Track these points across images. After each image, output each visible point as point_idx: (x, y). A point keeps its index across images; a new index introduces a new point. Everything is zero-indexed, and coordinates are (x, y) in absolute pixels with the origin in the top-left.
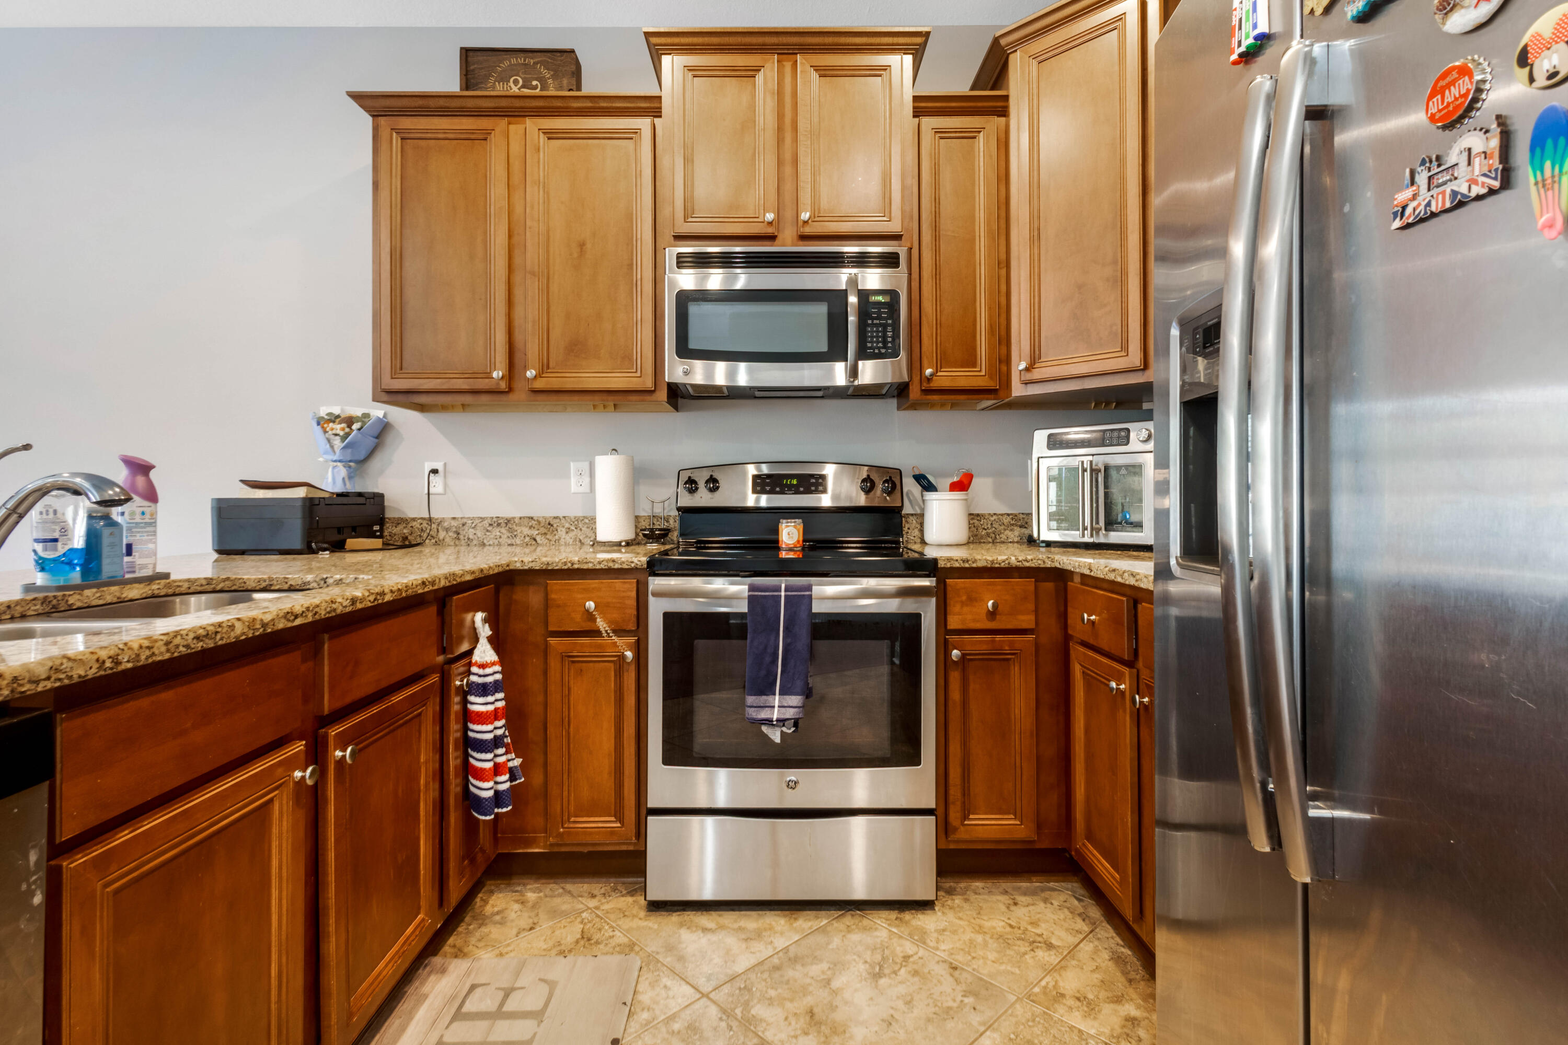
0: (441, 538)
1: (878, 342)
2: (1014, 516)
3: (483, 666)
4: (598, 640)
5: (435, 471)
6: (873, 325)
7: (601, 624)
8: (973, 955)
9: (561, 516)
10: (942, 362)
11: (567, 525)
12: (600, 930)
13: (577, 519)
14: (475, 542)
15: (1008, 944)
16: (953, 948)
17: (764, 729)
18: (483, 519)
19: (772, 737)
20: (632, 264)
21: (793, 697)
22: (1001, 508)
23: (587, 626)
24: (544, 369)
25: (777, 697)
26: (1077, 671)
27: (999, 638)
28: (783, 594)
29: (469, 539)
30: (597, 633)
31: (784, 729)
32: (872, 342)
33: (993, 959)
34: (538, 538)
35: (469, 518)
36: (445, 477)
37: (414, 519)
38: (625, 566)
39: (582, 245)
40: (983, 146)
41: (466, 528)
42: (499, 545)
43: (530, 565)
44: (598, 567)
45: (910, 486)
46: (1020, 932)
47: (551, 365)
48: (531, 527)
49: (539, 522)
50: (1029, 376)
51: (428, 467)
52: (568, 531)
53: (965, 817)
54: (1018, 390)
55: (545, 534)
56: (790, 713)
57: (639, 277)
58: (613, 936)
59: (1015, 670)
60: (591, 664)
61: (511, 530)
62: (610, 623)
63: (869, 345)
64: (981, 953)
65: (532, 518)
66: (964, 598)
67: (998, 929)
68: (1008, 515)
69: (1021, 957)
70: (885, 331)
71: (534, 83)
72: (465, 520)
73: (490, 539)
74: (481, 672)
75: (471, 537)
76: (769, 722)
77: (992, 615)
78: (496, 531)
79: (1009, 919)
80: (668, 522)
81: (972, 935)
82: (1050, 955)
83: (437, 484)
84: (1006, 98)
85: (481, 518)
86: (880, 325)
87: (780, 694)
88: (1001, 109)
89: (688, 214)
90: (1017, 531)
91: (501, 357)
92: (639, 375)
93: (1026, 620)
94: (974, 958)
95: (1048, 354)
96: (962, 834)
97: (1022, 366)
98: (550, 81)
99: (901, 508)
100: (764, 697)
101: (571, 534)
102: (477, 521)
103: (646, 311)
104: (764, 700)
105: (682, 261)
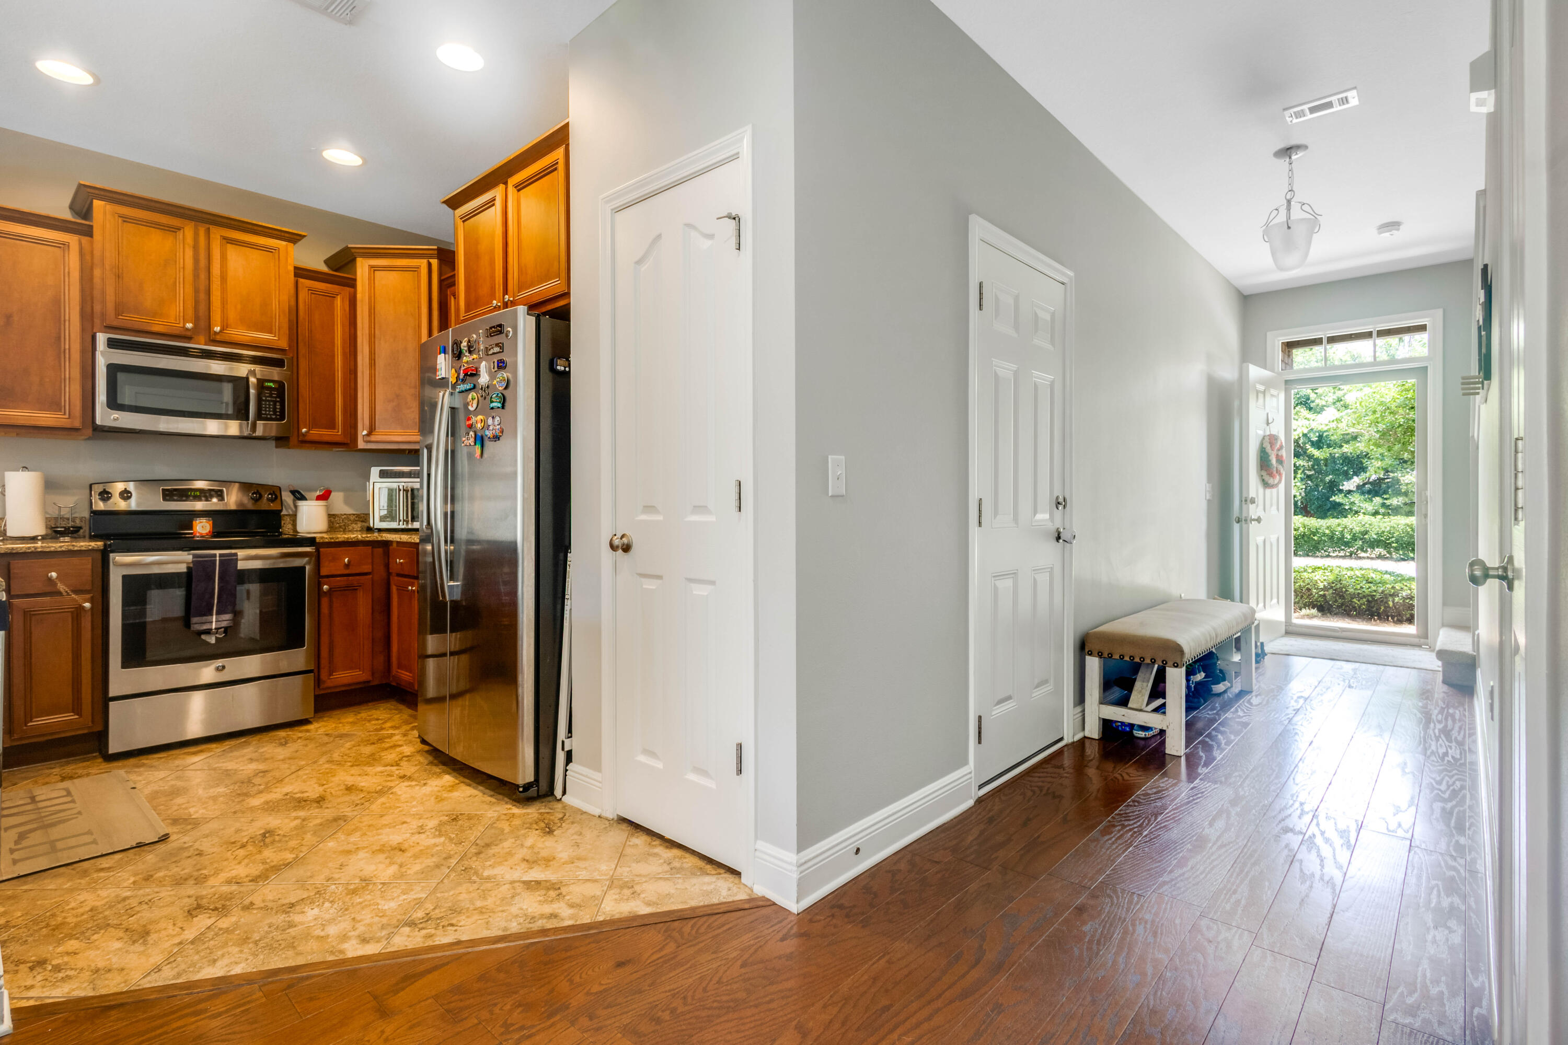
1: (270, 411)
2: (358, 516)
4: (58, 598)
6: (266, 401)
7: (61, 587)
8: (337, 729)
10: (314, 424)
15: (356, 723)
16: (326, 730)
17: (203, 637)
19: (209, 640)
20: (59, 338)
21: (226, 614)
22: (348, 510)
23: (48, 589)
25: (214, 617)
26: (394, 589)
27: (351, 578)
28: (218, 558)
30: (57, 593)
31: (217, 636)
32: (266, 411)
33: (349, 728)
38: (84, 550)
39: (8, 317)
40: (340, 304)
44: (59, 549)
45: (287, 497)
46: (362, 719)
50: (368, 439)
53: (331, 675)
54: (361, 445)
56: (224, 624)
57: (67, 347)
59: (360, 594)
60: (50, 616)
62: (66, 586)
63: (264, 412)
64: (341, 728)
66: (331, 558)
68: (354, 515)
69: (364, 725)
70: (275, 405)
76: (208, 632)
77: (347, 566)
80: (75, 522)
81: (336, 725)
82: (378, 722)
84: (354, 280)
86: (272, 401)
87: (216, 614)
88: (351, 283)
89: (118, 311)
90: (359, 524)
92: (67, 417)
93: (366, 568)
95: (380, 428)
96: (332, 683)
97: (365, 432)
99: (281, 511)
103: (73, 371)
104: (204, 618)
105: (112, 344)
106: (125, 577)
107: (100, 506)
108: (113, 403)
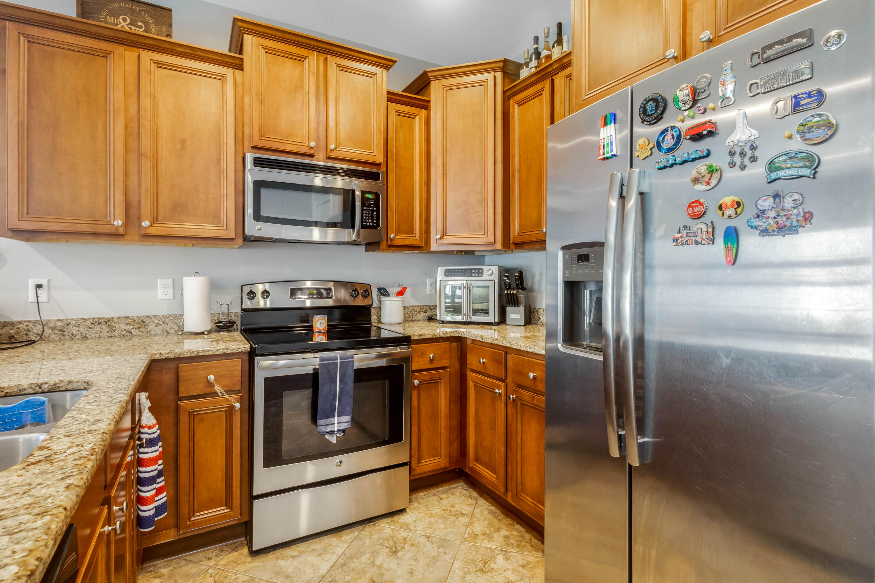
0: (47, 335)
1: (369, 219)
2: (421, 307)
3: (150, 428)
4: (215, 399)
5: (39, 286)
6: (367, 210)
7: (218, 389)
8: (433, 528)
9: (151, 314)
10: (399, 231)
11: (157, 321)
12: (226, 577)
13: (164, 317)
14: (78, 336)
15: (446, 519)
16: (423, 528)
17: (327, 437)
18: (85, 320)
19: (331, 440)
20: (220, 159)
21: (345, 417)
22: (415, 303)
23: (208, 390)
24: (154, 221)
26: (471, 385)
27: (434, 372)
28: (339, 361)
29: (72, 334)
30: (215, 394)
31: (338, 435)
32: (366, 219)
33: (443, 528)
34: (133, 332)
35: (73, 319)
36: (49, 289)
37: (20, 322)
38: (235, 351)
39: (183, 142)
40: (418, 123)
41: (70, 327)
42: (100, 337)
43: (167, 356)
44: (216, 353)
45: (375, 292)
46: (448, 512)
47: (160, 218)
48: (127, 324)
49: (134, 320)
50: (441, 242)
51: (32, 283)
52: (158, 325)
53: (419, 462)
54: (434, 247)
55: (139, 328)
56: (344, 426)
57: (225, 167)
58: (238, 578)
59: (441, 387)
60: (209, 414)
61: (110, 327)
62: (223, 387)
63: (365, 221)
64: (436, 526)
65: (128, 318)
66: (419, 354)
67: (439, 513)
68: (419, 306)
69: (454, 523)
70: (372, 214)
71: (140, 24)
72: (69, 321)
73: (92, 333)
74: (149, 431)
75: (75, 333)
76: (331, 432)
77: (431, 361)
78: (98, 328)
79: (441, 507)
80: (230, 316)
81: (429, 519)
82: (465, 519)
83: (43, 295)
84: (429, 102)
85: (84, 319)
86: (371, 210)
87: (338, 416)
88: (425, 106)
89: (261, 135)
90: (423, 314)
91: (120, 210)
92: (225, 228)
93: (445, 363)
94: (434, 530)
95: (450, 232)
96: (418, 471)
97: (438, 236)
98: (152, 26)
99: (372, 305)
100: (329, 419)
101: (160, 327)
102: (80, 321)
103: (230, 189)
104: (328, 421)
105: (258, 162)
106: (266, 380)
107: (248, 304)
108: (257, 217)
